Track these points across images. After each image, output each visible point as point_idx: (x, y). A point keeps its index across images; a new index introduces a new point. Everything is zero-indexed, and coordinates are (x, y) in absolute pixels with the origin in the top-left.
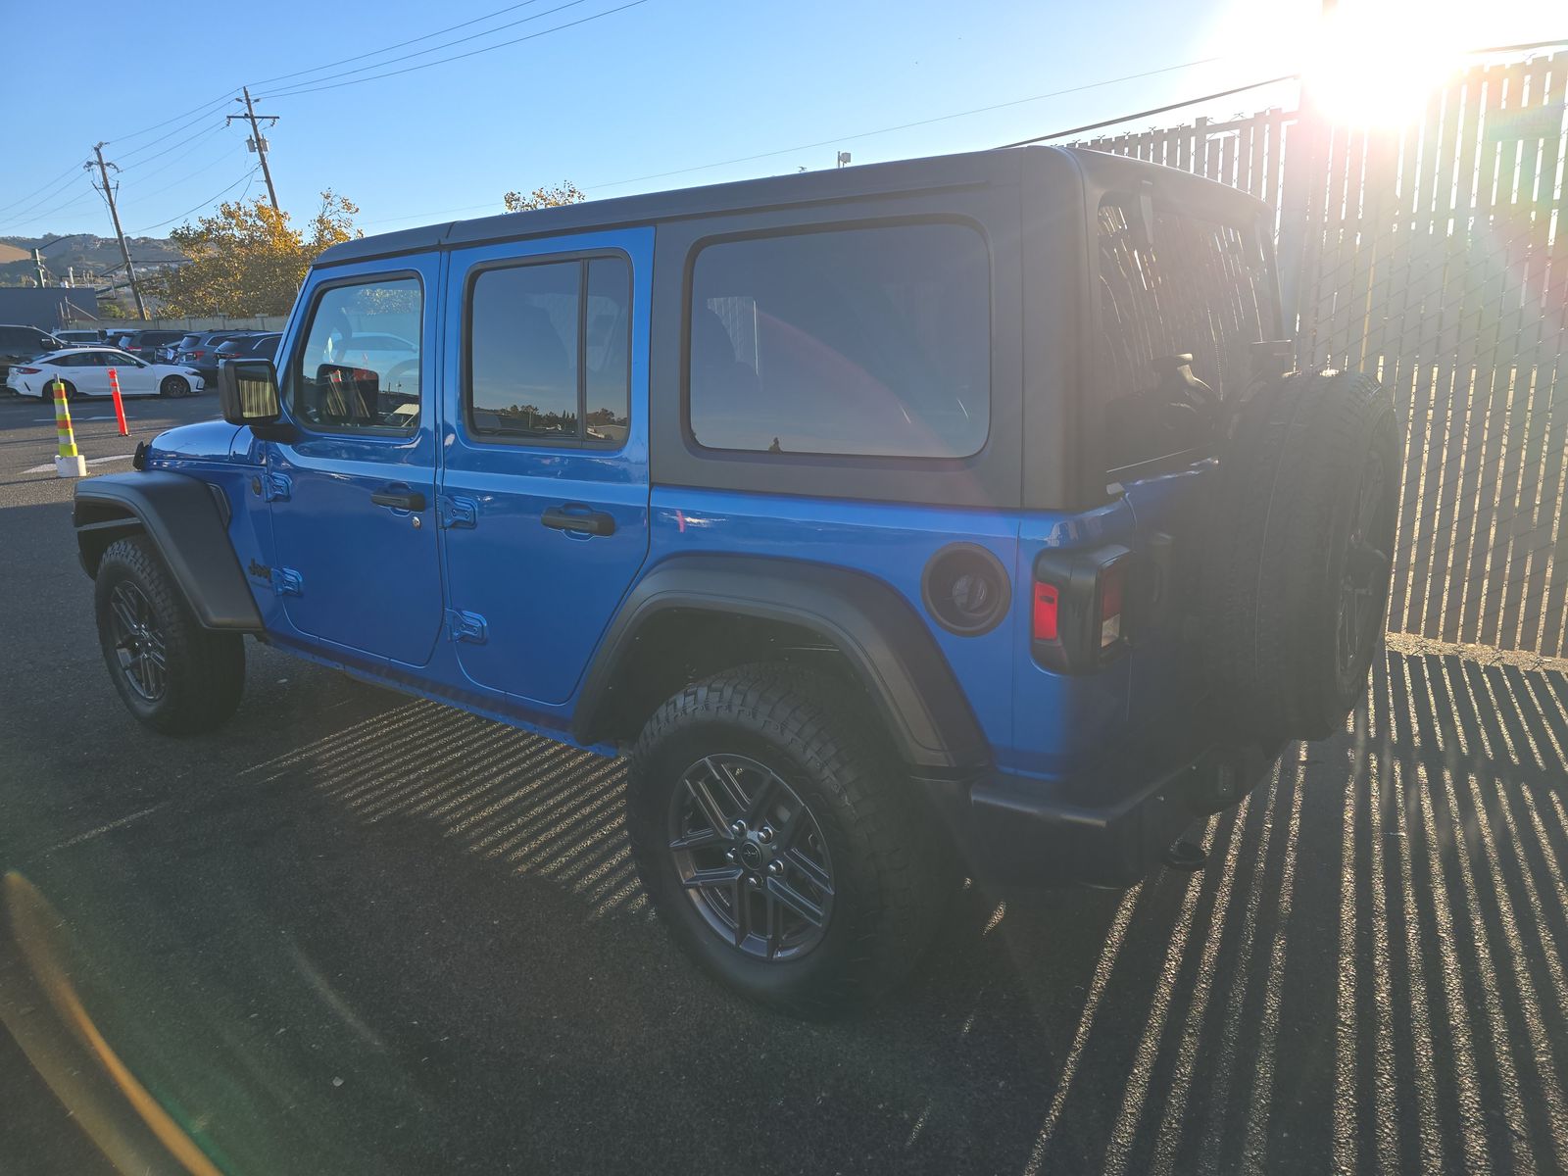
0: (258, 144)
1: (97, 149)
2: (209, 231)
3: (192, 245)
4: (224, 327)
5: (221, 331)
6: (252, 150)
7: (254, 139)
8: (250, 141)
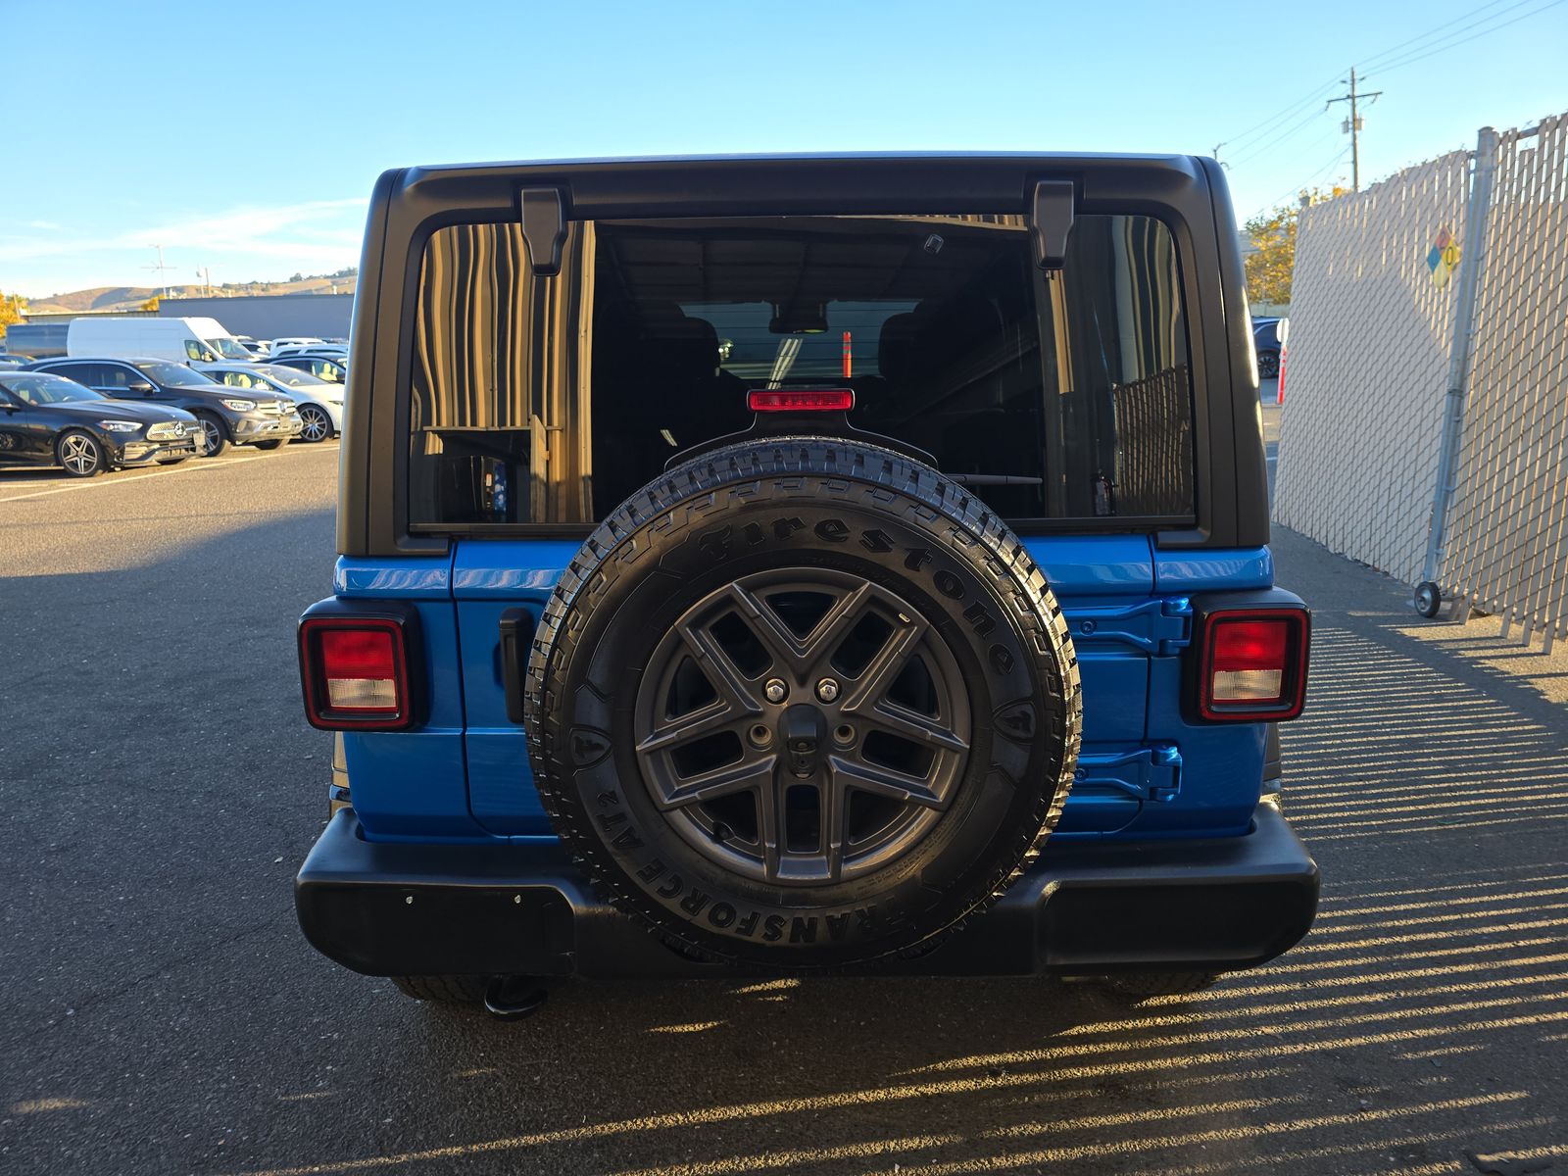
0: (1353, 124)
1: (1215, 151)
2: (1281, 218)
3: (1262, 234)
4: (1265, 313)
5: (1262, 317)
6: (1346, 131)
7: (1350, 120)
8: (1346, 123)
